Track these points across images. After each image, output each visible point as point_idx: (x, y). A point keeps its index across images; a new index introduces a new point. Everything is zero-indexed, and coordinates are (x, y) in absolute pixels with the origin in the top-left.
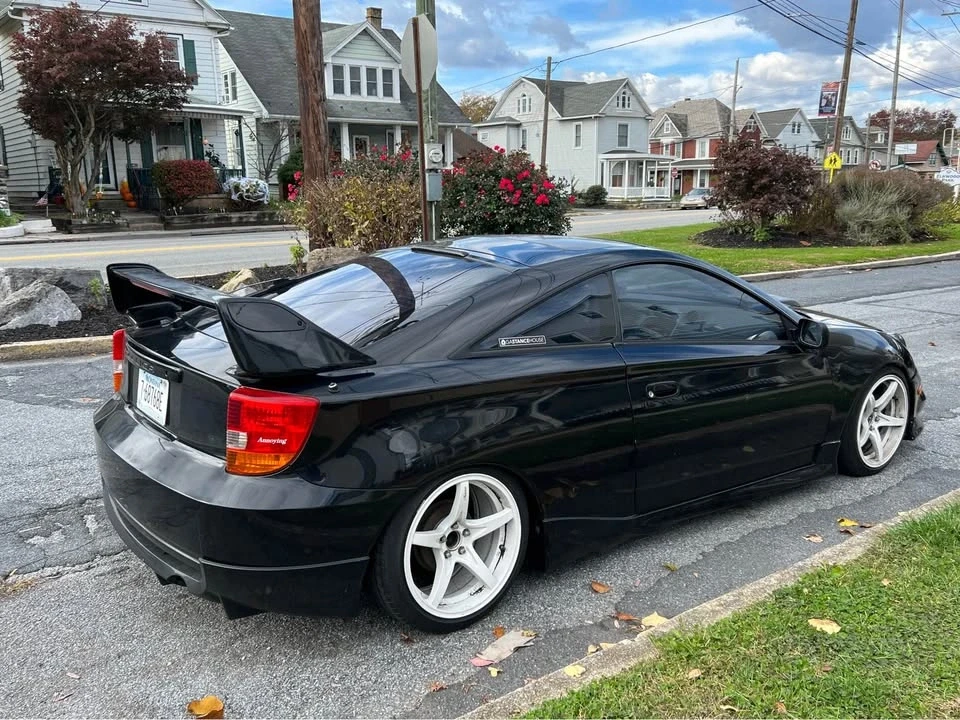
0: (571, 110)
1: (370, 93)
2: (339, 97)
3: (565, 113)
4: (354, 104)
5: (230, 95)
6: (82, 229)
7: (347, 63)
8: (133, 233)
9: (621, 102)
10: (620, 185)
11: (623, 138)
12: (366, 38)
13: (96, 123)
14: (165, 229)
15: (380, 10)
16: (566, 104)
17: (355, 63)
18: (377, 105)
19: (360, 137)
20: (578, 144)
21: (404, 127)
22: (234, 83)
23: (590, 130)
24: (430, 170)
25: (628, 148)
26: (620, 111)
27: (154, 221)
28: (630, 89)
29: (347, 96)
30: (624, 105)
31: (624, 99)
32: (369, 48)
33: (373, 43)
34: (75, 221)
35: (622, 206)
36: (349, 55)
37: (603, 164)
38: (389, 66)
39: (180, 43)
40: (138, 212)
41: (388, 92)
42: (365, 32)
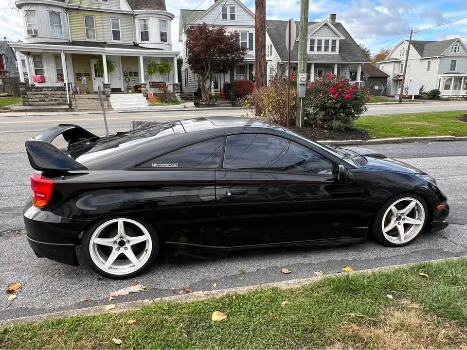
0: (426, 54)
1: (325, 50)
2: (312, 53)
3: (423, 55)
4: (318, 55)
5: (269, 53)
6: (203, 106)
7: (316, 38)
8: (220, 108)
9: (454, 50)
10: (449, 89)
11: (453, 67)
12: (327, 27)
13: (211, 67)
14: (233, 106)
15: (335, 15)
16: (424, 52)
17: (320, 38)
18: (328, 55)
19: (320, 69)
20: (428, 70)
21: (338, 64)
22: (271, 49)
23: (435, 64)
24: (301, 84)
25: (455, 71)
26: (453, 53)
27: (229, 103)
28: (460, 43)
29: (316, 52)
30: (455, 51)
31: (456, 48)
32: (327, 31)
33: (329, 29)
34: (201, 103)
35: (448, 99)
36: (318, 35)
37: (440, 79)
38: (334, 38)
39: (248, 34)
40: (225, 100)
41: (333, 49)
42: (326, 25)
